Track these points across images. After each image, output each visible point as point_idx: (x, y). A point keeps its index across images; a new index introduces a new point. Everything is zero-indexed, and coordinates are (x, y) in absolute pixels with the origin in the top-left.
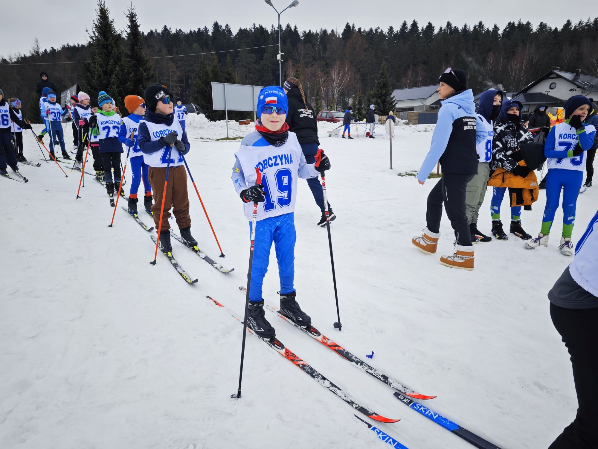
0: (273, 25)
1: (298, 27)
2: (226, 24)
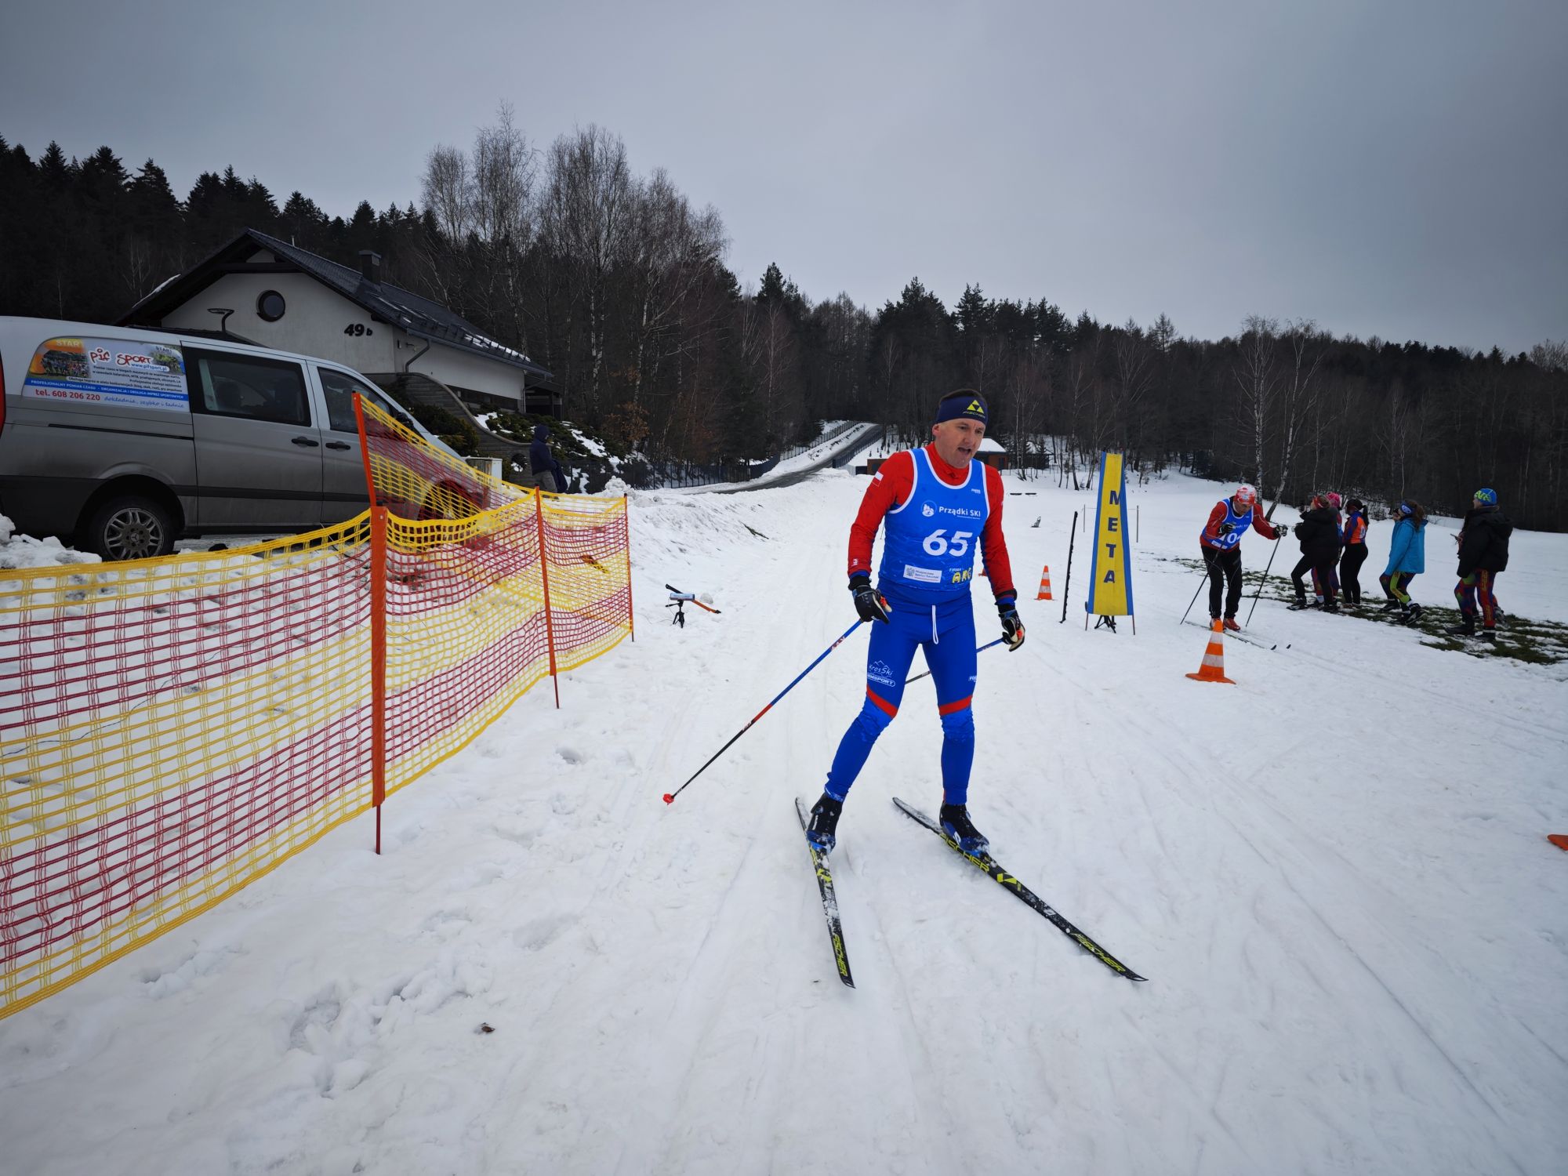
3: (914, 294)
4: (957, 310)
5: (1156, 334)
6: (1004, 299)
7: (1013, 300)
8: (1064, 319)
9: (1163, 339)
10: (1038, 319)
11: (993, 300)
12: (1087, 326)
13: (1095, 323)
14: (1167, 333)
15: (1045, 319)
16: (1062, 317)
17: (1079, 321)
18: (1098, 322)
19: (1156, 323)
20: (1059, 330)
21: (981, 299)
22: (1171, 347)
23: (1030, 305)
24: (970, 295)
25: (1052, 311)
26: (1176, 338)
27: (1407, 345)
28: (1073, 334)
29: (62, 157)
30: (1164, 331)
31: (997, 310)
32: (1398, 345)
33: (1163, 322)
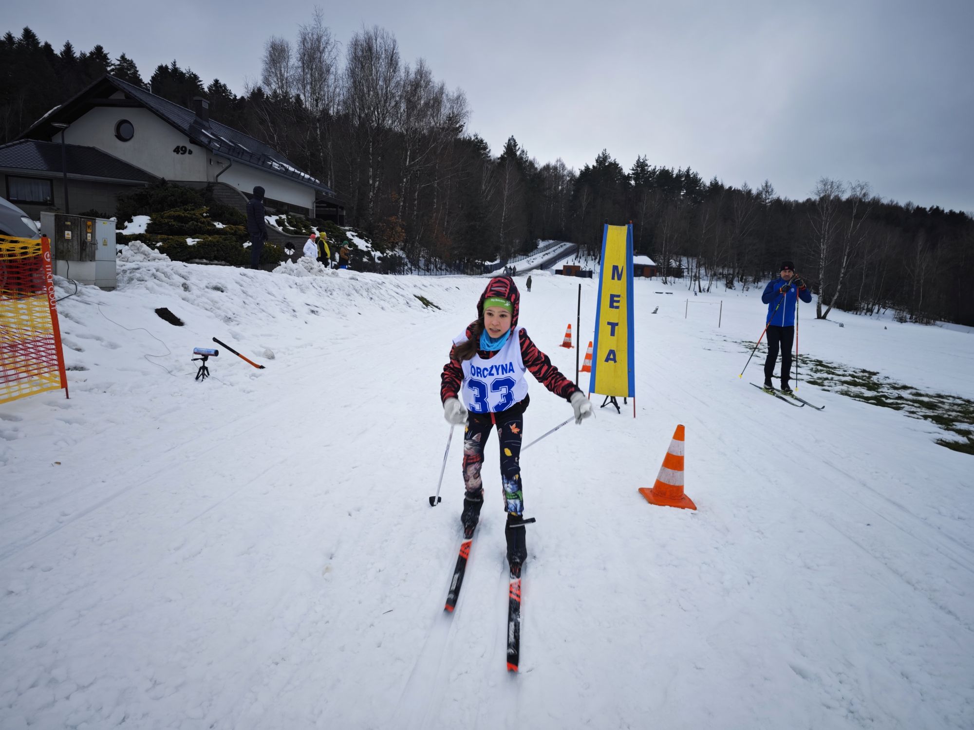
3: (602, 160)
4: (631, 172)
5: (762, 193)
6: (663, 166)
7: (668, 167)
8: (701, 182)
9: (766, 197)
10: (684, 180)
11: (655, 167)
12: (716, 187)
13: (722, 184)
14: (769, 193)
15: (689, 181)
16: (700, 180)
17: (711, 182)
18: (724, 184)
19: (762, 186)
20: (698, 188)
21: (647, 165)
22: (771, 202)
23: (680, 171)
24: (640, 162)
25: (694, 176)
26: (774, 196)
27: (931, 209)
28: (706, 191)
29: (73, 51)
30: (767, 191)
31: (658, 173)
32: (925, 209)
33: (766, 186)
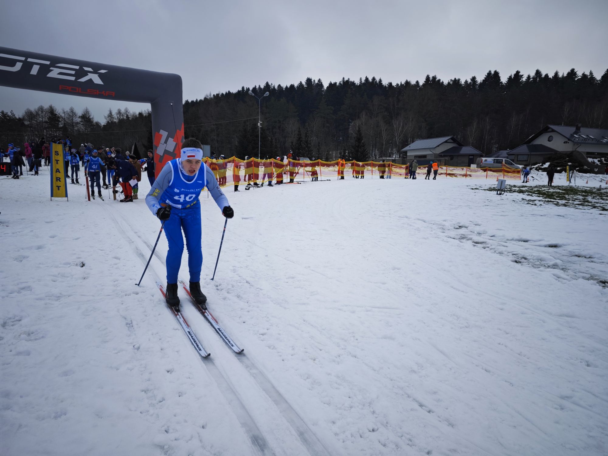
0: (361, 78)
1: (382, 79)
2: (318, 79)
